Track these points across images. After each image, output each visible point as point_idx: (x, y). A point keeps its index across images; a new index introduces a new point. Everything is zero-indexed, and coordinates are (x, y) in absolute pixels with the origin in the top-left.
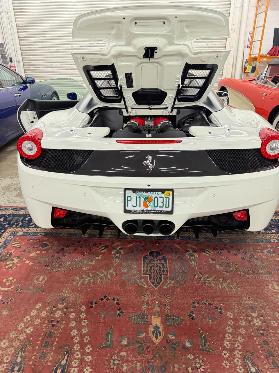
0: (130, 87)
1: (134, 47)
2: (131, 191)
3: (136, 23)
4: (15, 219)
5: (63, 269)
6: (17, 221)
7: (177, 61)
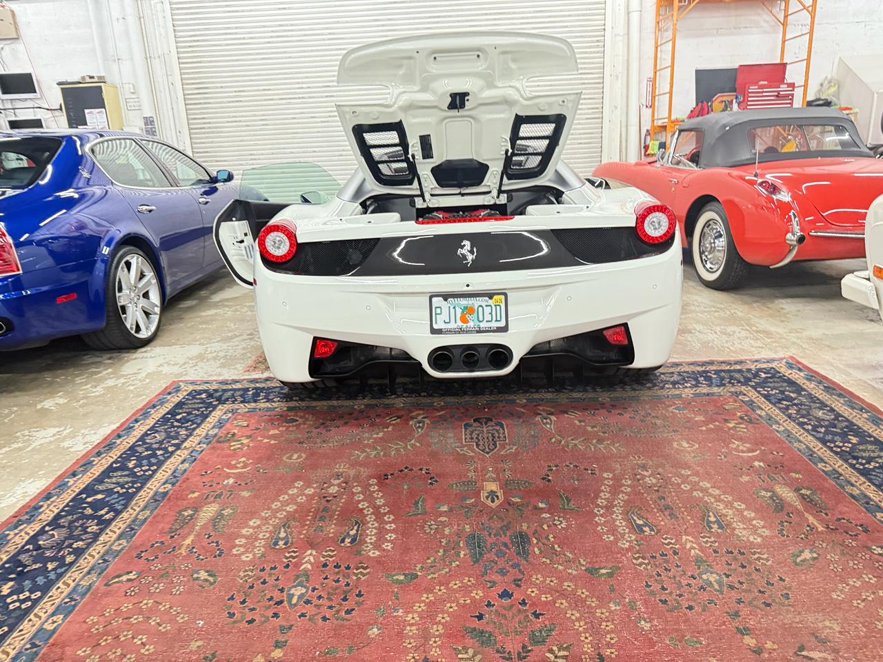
0: (428, 158)
1: (434, 92)
2: (441, 299)
3: (435, 58)
4: (230, 393)
5: (331, 445)
6: (233, 396)
7: (503, 112)
